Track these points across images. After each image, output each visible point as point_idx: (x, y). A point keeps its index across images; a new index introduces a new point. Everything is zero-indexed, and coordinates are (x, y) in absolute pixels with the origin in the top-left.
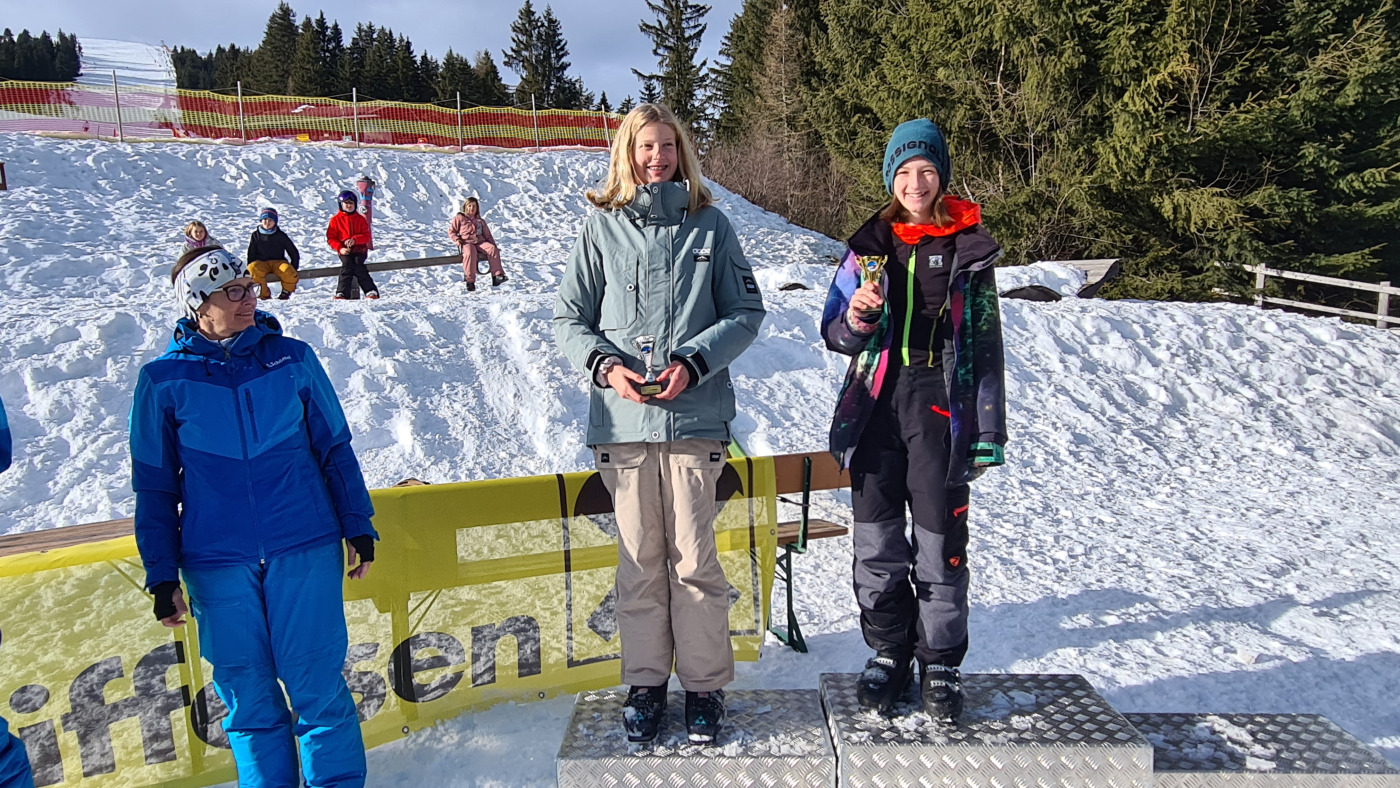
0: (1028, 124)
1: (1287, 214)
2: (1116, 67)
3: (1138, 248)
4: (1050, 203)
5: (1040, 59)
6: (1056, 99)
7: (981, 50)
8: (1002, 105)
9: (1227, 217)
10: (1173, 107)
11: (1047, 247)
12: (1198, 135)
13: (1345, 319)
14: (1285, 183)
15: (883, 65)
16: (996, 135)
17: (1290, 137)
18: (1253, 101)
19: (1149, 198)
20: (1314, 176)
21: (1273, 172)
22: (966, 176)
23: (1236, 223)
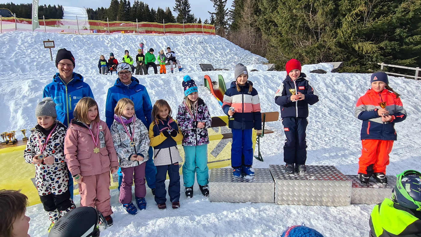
0: (318, 25)
1: (391, 49)
2: (344, 8)
3: (348, 59)
4: (324, 47)
5: (322, 7)
6: (326, 18)
7: (306, 4)
8: (311, 20)
9: (373, 50)
10: (360, 19)
11: (323, 59)
12: (366, 27)
13: (406, 77)
14: (390, 40)
15: (278, 9)
16: (309, 28)
17: (392, 28)
18: (383, 17)
19: (352, 45)
20: (399, 38)
21: (387, 37)
22: (301, 39)
23: (376, 51)
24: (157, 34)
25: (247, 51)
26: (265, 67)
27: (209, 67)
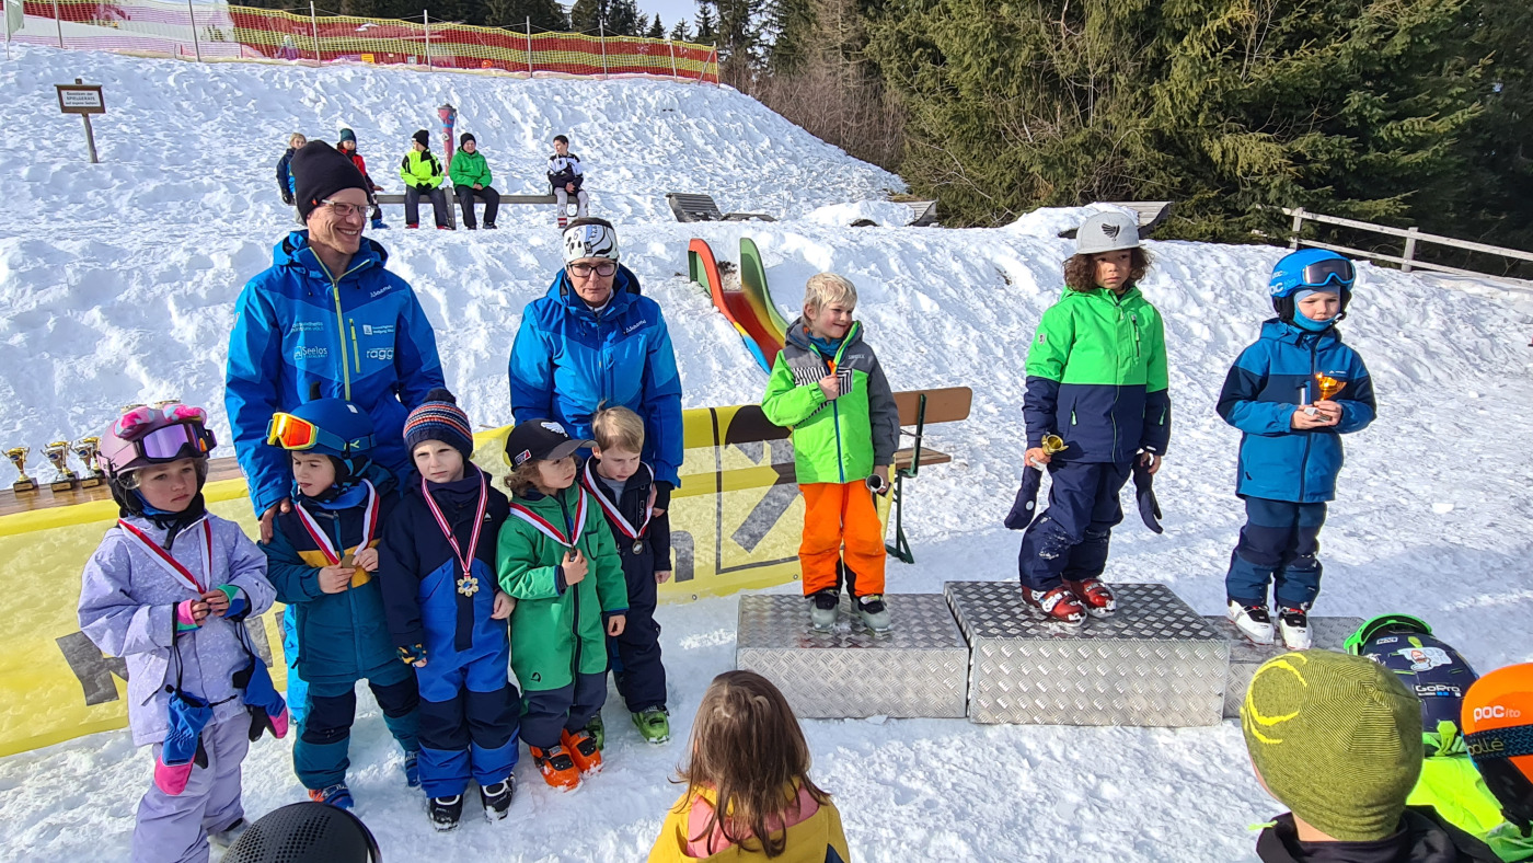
0: (1089, 66)
1: (1329, 161)
2: (1178, 11)
3: (1185, 191)
4: (1107, 145)
6: (1117, 40)
8: (1065, 46)
9: (1272, 162)
10: (1231, 53)
11: (1100, 188)
12: (1251, 81)
13: (1374, 262)
14: (1329, 133)
16: (1058, 75)
17: (1334, 88)
18: (1307, 48)
19: (1200, 142)
20: (1356, 124)
21: (1319, 119)
22: (1025, 114)
23: (1279, 168)
24: (502, 72)
25: (833, 148)
26: (902, 212)
27: (702, 208)
